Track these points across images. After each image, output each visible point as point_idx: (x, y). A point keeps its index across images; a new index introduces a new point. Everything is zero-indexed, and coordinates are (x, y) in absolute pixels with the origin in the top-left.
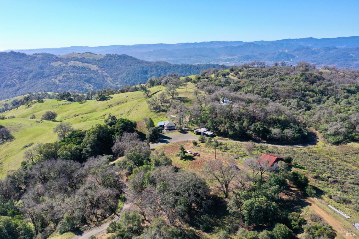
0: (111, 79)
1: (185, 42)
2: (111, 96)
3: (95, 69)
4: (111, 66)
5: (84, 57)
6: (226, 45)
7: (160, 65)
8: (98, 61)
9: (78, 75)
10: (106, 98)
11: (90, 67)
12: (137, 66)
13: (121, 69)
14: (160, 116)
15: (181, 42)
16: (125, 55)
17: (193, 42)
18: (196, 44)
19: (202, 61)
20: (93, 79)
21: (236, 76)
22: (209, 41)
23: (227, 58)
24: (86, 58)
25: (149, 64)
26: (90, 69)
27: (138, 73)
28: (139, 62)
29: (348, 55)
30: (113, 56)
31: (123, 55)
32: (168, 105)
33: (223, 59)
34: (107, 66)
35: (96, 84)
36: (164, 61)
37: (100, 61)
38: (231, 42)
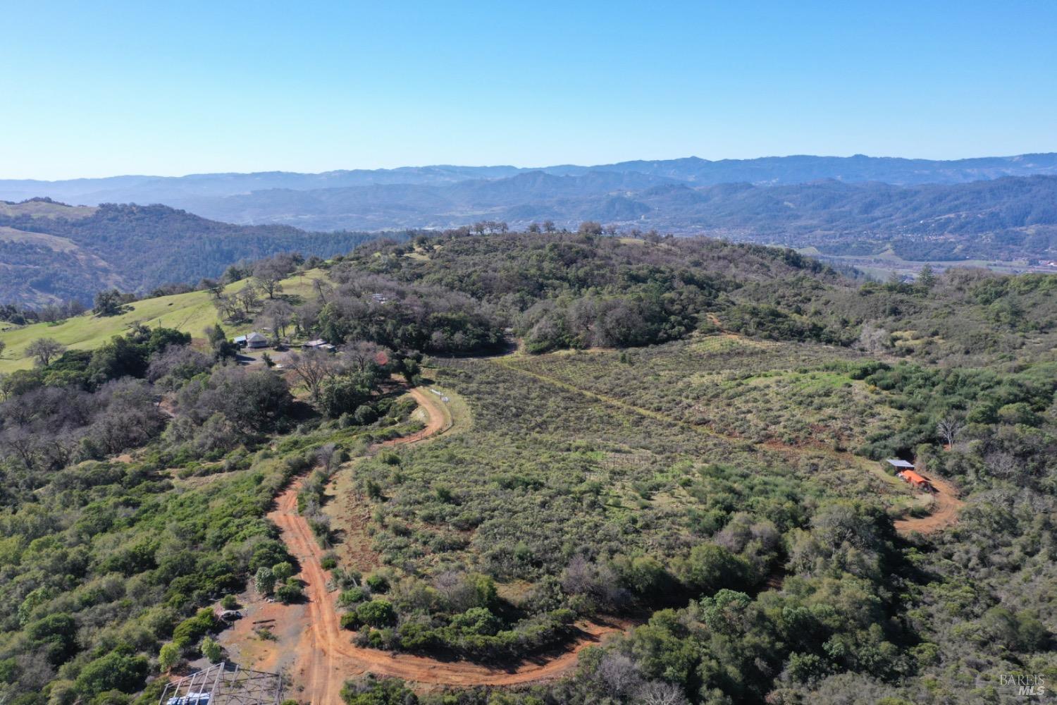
0: (119, 279)
1: (351, 169)
2: (131, 305)
3: (67, 251)
4: (119, 239)
5: (26, 212)
6: (468, 178)
7: (270, 235)
8: (74, 225)
9: (10, 267)
10: (120, 309)
11: (50, 245)
12: (200, 238)
13: (150, 249)
14: (241, 330)
15: (337, 169)
16: (162, 206)
17: (373, 168)
18: (382, 172)
19: (401, 223)
20: (61, 279)
21: (428, 255)
22: (421, 165)
23: (470, 213)
24: (35, 216)
25: (236, 231)
26: (50, 250)
27: (205, 259)
28: (208, 228)
29: (777, 203)
30: (123, 210)
31: (154, 206)
32: (259, 310)
33: (457, 218)
34: (105, 239)
35: (73, 294)
36: (284, 223)
37: (82, 225)
38: (485, 168)
